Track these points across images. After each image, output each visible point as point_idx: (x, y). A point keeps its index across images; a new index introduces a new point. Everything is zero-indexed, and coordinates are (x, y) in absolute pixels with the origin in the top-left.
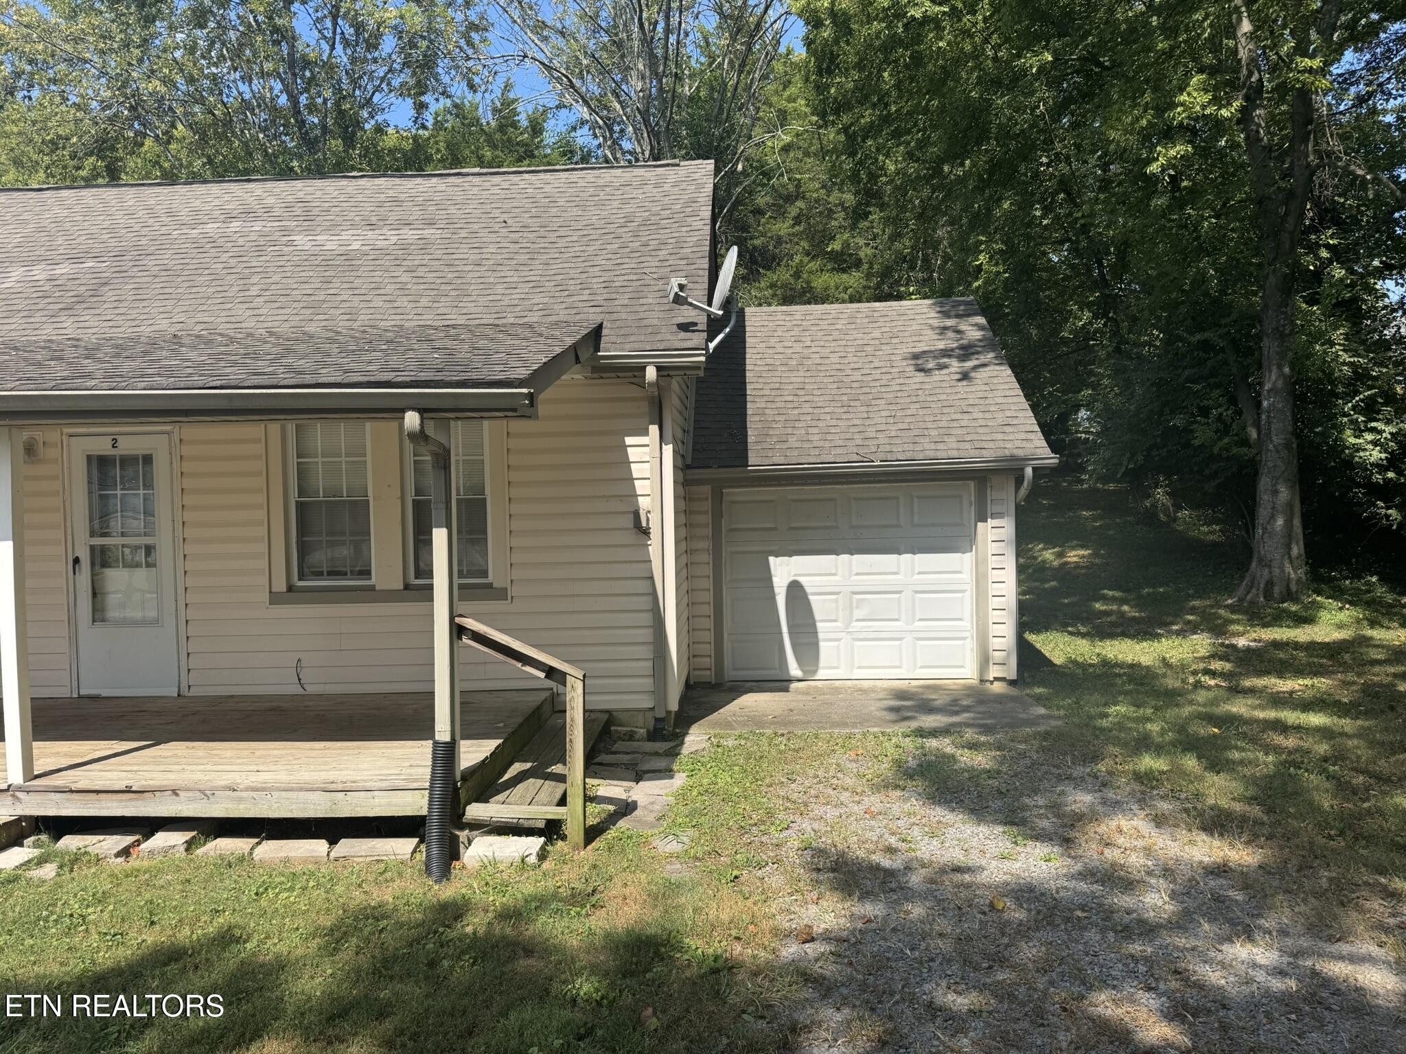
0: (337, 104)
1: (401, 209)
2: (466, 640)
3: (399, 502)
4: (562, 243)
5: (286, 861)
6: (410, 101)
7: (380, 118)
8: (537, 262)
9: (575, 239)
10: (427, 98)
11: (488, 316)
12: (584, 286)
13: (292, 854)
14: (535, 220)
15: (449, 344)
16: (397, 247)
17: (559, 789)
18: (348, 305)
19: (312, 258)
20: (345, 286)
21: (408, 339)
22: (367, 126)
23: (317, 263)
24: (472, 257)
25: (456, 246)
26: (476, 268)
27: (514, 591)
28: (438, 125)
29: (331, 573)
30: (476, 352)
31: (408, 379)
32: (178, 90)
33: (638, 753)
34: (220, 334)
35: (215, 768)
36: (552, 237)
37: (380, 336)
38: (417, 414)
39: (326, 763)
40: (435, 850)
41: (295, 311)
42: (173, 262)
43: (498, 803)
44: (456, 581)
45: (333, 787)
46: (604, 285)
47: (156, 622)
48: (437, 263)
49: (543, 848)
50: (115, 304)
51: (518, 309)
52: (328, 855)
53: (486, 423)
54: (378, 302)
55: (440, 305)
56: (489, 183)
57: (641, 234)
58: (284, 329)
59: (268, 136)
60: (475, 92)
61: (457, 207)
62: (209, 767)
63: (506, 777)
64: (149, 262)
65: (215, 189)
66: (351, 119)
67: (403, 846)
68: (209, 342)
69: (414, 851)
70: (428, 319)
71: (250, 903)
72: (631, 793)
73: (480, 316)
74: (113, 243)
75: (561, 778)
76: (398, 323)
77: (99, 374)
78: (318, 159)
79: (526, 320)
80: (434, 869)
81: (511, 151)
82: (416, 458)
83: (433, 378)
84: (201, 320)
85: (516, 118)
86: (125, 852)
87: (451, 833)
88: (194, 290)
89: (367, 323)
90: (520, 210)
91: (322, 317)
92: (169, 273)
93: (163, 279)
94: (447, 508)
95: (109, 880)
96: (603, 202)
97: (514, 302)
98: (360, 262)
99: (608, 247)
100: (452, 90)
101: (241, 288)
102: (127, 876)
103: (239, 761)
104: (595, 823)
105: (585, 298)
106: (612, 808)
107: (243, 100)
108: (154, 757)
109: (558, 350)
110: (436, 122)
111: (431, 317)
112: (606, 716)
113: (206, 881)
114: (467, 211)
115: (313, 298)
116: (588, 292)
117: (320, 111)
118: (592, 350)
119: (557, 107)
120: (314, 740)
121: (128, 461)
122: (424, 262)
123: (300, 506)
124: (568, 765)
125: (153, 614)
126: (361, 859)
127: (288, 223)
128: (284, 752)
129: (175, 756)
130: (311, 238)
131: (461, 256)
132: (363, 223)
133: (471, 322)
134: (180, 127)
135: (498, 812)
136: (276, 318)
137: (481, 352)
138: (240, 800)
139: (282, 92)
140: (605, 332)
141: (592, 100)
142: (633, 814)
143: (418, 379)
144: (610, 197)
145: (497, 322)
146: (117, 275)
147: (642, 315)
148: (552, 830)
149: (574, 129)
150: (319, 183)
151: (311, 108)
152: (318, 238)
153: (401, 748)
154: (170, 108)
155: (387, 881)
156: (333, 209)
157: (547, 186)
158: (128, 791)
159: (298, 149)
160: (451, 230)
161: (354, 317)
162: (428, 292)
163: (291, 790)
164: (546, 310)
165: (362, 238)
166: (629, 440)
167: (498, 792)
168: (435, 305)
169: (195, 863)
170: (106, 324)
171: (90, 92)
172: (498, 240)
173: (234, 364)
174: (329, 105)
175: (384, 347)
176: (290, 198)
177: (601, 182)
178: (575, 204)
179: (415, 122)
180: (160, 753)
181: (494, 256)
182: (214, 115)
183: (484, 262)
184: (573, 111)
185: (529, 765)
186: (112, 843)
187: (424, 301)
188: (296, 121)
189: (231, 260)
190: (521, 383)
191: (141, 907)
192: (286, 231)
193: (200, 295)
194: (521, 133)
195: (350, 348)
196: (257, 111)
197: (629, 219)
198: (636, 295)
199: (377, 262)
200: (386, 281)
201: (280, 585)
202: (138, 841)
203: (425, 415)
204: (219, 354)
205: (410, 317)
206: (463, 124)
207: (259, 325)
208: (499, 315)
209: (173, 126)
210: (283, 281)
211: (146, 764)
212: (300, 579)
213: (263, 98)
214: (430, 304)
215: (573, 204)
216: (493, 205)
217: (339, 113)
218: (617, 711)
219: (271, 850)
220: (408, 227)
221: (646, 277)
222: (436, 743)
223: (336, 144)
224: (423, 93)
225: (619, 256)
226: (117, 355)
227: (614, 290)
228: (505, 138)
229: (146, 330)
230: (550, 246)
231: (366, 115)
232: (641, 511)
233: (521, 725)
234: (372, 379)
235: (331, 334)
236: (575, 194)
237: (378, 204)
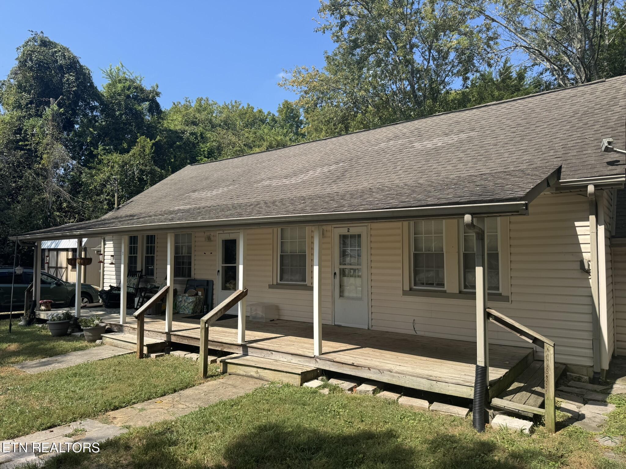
0: (430, 85)
1: (459, 125)
2: (491, 320)
3: (457, 254)
4: (538, 130)
5: (412, 407)
6: (461, 78)
7: (448, 88)
8: (525, 140)
9: (545, 126)
10: (469, 75)
11: (501, 168)
12: (551, 148)
13: (414, 404)
14: (524, 121)
15: (483, 183)
16: (458, 142)
17: (540, 400)
18: (436, 170)
19: (421, 152)
20: (435, 162)
21: (464, 182)
22: (442, 92)
23: (423, 153)
24: (493, 142)
25: (485, 138)
26: (494, 147)
27: (513, 298)
28: (473, 85)
29: (427, 284)
30: (497, 185)
31: (466, 200)
32: (370, 92)
33: (584, 389)
34: (386, 187)
35: (383, 361)
36: (533, 127)
37: (451, 182)
38: (470, 216)
39: (427, 367)
40: (477, 416)
41: (415, 175)
42: (369, 160)
43: (507, 400)
44: (487, 291)
45: (431, 378)
46: (562, 147)
47: (360, 299)
48: (476, 147)
49: (532, 427)
50: (350, 178)
51: (515, 163)
52: (429, 408)
53: (499, 218)
54: (449, 167)
55: (477, 165)
56: (500, 108)
57: (583, 119)
58: (410, 182)
59: (402, 104)
60: (491, 67)
61: (485, 120)
62: (381, 360)
63: (511, 388)
64: (361, 161)
65: (384, 129)
66: (436, 90)
67: (462, 411)
68: (383, 190)
69: (467, 415)
70: (472, 172)
71: (398, 422)
72: (581, 409)
73: (497, 168)
74: (349, 155)
75: (542, 395)
76: (458, 175)
77: (347, 205)
78: (422, 110)
79: (520, 168)
80: (477, 425)
81: (508, 90)
82: (465, 234)
83: (477, 199)
84: (379, 181)
85: (511, 74)
86: (351, 389)
87: (485, 410)
88: (376, 170)
89: (445, 177)
90: (516, 117)
91: (426, 176)
92: (368, 164)
93: (366, 167)
94: (483, 258)
95: (346, 399)
96: (561, 107)
97: (513, 160)
98: (442, 151)
99: (564, 128)
100: (480, 69)
101: (393, 167)
102: (352, 399)
103: (392, 360)
104: (560, 420)
105: (551, 154)
106: (570, 415)
107: (393, 91)
108: (361, 353)
109: (539, 181)
110: (472, 84)
111: (473, 171)
112: (564, 367)
113: (381, 408)
114: (490, 122)
115: (422, 168)
116: (553, 151)
117: (423, 89)
118: (556, 179)
119: (533, 66)
120: (422, 356)
121: (353, 236)
122: (470, 147)
123: (415, 255)
124: (546, 389)
125: (359, 295)
126: (443, 413)
127: (412, 139)
128: (410, 359)
129: (368, 353)
130: (421, 143)
131: (487, 142)
132: (443, 134)
133: (492, 172)
134: (370, 106)
135: (508, 404)
136: (407, 178)
137: (499, 185)
138: (393, 376)
139: (408, 85)
140: (563, 170)
141: (551, 58)
142: (583, 421)
143: (471, 200)
144: (564, 104)
145: (505, 170)
146: (350, 167)
147: (585, 160)
148: (537, 420)
149: (542, 74)
150: (424, 120)
151: (419, 89)
152: (424, 143)
153: (460, 366)
154: (367, 100)
155: (455, 425)
156: (430, 130)
157: (530, 104)
158: (353, 365)
159: (414, 107)
160: (482, 132)
161: (439, 175)
162: (471, 160)
163: (414, 376)
164: (530, 162)
165: (442, 140)
166: (577, 224)
167: (507, 395)
168: (475, 165)
169: (376, 399)
170: (347, 186)
171: (340, 100)
172: (505, 132)
173: (393, 198)
174: (427, 86)
175: (453, 187)
176: (413, 128)
177: (559, 97)
178: (545, 110)
179: (463, 86)
180: (363, 351)
181: (503, 140)
182: (382, 100)
183: (498, 144)
184: (541, 66)
185: (522, 385)
186: (346, 385)
187: (470, 165)
188: (413, 96)
189: (390, 157)
190: (521, 199)
191: (358, 413)
192: (411, 142)
193: (378, 172)
194: (513, 81)
195: (439, 188)
196: (398, 95)
197: (575, 113)
198: (581, 150)
199: (449, 150)
200: (453, 158)
201: (407, 288)
202: (355, 386)
203: (474, 216)
204: (387, 195)
205: (464, 172)
206: (485, 82)
207: (401, 182)
208: (506, 167)
209: (368, 107)
210: (410, 163)
211: (358, 355)
212: (415, 286)
213: (400, 89)
214: (473, 166)
215: (544, 110)
216: (502, 117)
217: (431, 89)
218: (570, 364)
219: (405, 400)
220: (462, 133)
221: (587, 140)
222: (478, 367)
223: (429, 102)
224: (467, 73)
225: (570, 131)
226: (352, 198)
227: (568, 148)
228: (505, 85)
229: (360, 187)
230: (532, 132)
231: (442, 87)
232: (585, 260)
233: (517, 364)
234: (450, 201)
235: (430, 183)
236: (545, 105)
237: (449, 125)
